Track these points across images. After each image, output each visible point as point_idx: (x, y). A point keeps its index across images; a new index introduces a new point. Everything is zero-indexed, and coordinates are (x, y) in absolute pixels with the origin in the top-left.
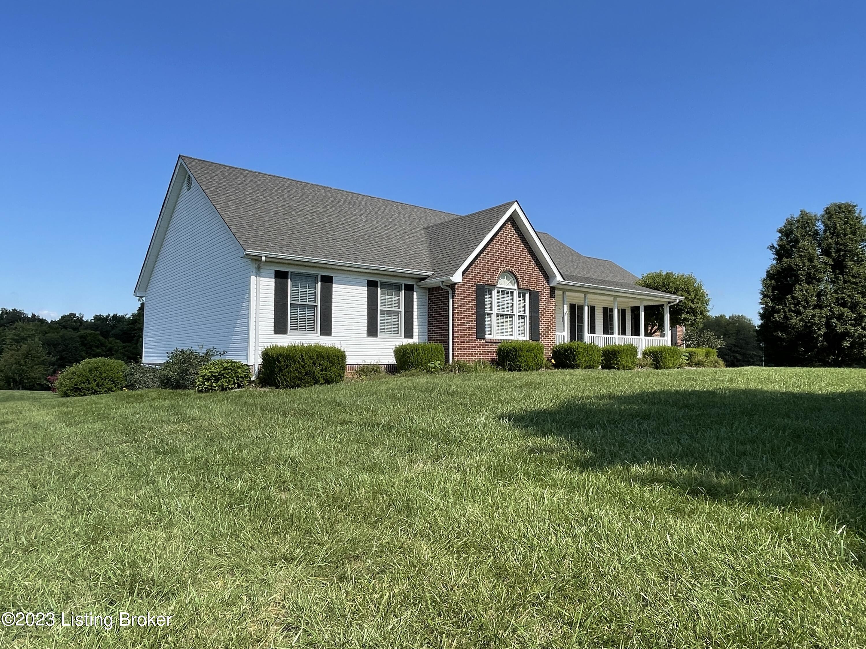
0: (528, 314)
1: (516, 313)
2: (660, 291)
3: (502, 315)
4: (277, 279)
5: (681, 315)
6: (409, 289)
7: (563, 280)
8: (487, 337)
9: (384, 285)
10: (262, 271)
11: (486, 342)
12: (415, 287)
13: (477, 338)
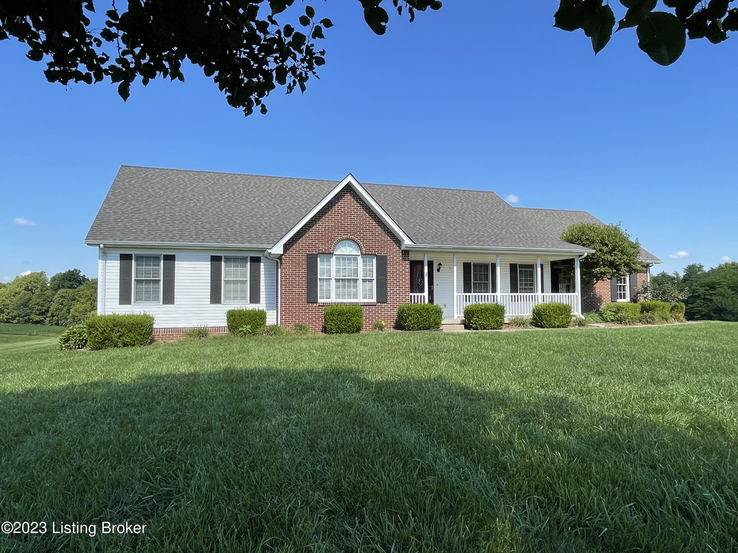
0: (375, 277)
1: (361, 276)
2: (575, 244)
3: (343, 280)
4: (122, 261)
5: (595, 270)
6: (256, 260)
7: (413, 244)
8: (320, 301)
9: (228, 259)
10: (107, 255)
11: (319, 306)
12: (261, 258)
13: (308, 303)
